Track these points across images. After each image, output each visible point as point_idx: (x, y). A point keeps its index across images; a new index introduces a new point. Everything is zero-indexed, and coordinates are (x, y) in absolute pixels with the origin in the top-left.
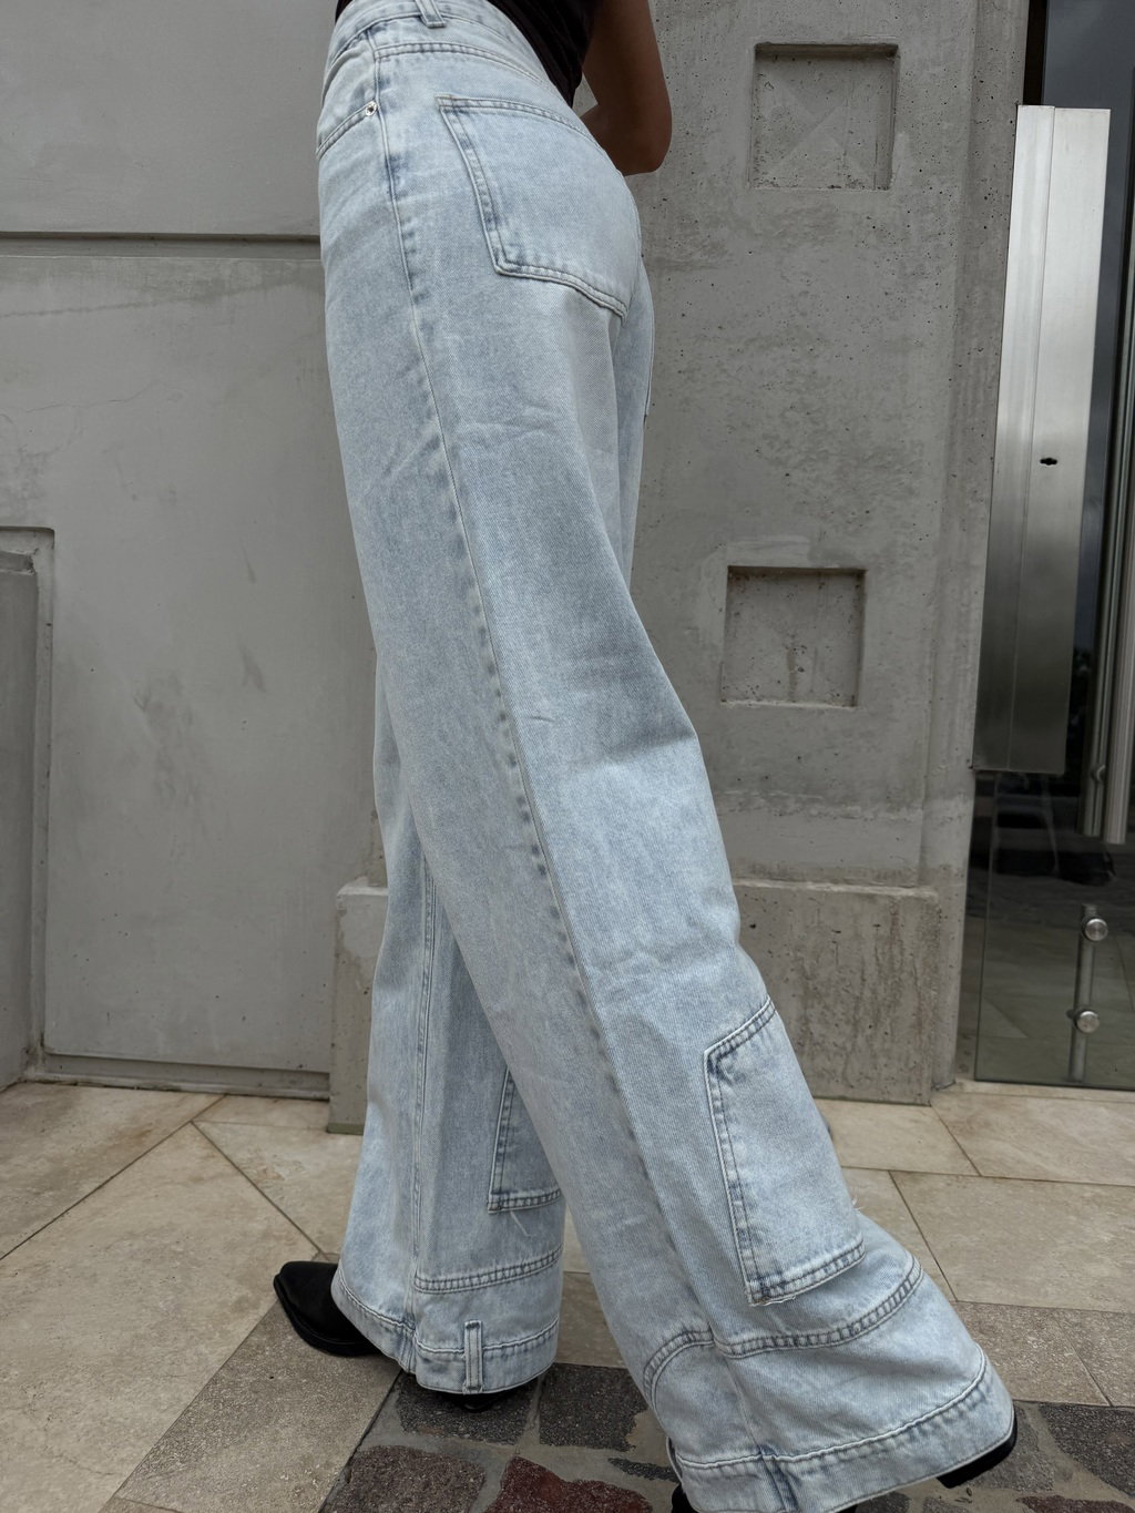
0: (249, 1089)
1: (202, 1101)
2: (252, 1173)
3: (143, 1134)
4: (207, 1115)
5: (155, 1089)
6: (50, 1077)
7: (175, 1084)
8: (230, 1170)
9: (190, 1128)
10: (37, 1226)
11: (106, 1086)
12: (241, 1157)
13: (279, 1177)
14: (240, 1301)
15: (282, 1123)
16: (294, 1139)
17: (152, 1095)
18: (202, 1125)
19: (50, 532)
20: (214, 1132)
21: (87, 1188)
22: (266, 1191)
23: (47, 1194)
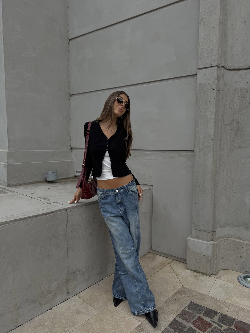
0: (177, 260)
1: (171, 260)
2: (176, 273)
3: (163, 264)
4: (171, 263)
5: (165, 257)
6: (153, 252)
7: (167, 257)
8: (173, 272)
9: (169, 264)
10: (152, 274)
11: (159, 255)
12: (175, 270)
13: (179, 274)
14: (173, 290)
15: (181, 266)
16: (182, 269)
17: (165, 258)
18: (170, 264)
19: (153, 186)
20: (172, 266)
21: (157, 270)
22: (177, 276)
23: (153, 270)
